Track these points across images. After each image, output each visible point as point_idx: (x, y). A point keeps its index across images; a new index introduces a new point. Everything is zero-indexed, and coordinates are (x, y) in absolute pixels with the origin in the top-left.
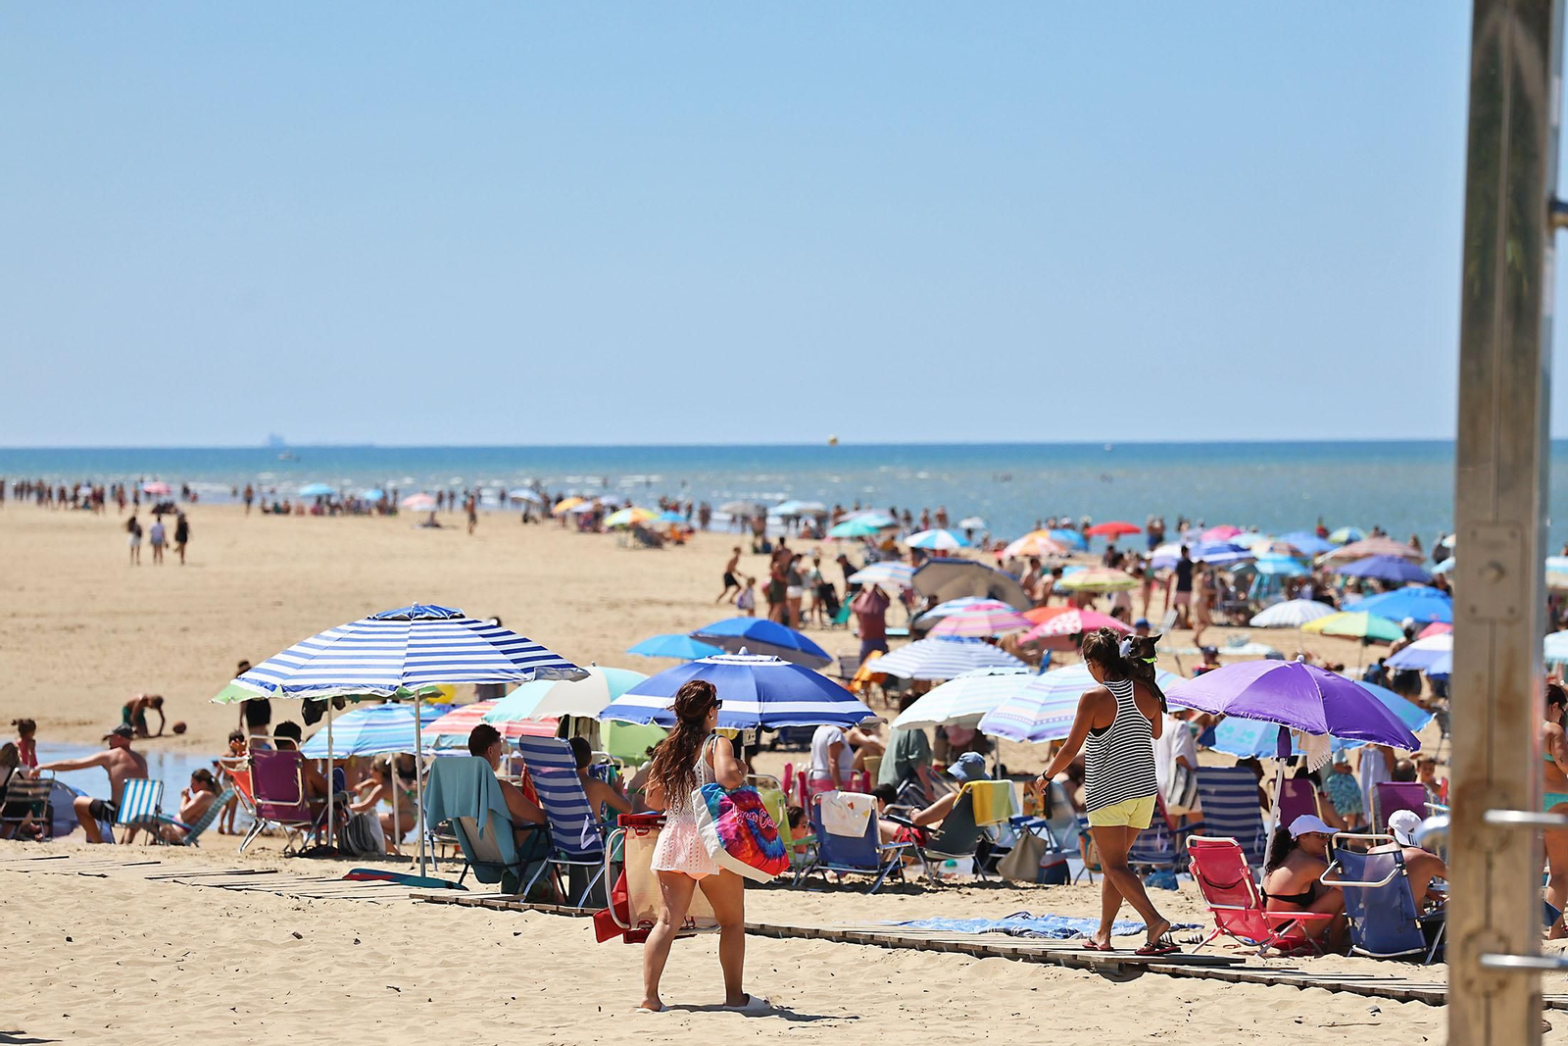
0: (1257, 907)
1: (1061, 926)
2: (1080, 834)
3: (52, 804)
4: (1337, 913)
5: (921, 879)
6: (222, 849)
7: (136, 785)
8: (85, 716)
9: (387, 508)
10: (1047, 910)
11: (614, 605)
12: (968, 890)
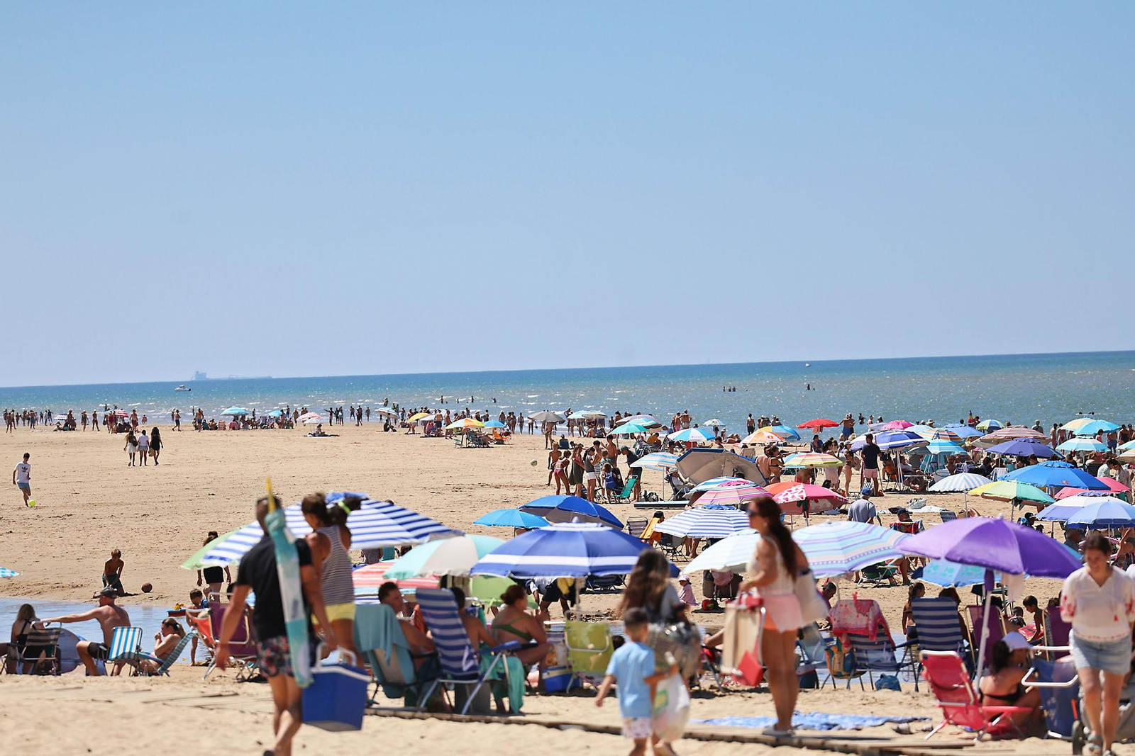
0: (975, 703)
1: (824, 720)
2: (826, 650)
3: (59, 647)
4: (1036, 707)
5: (712, 687)
6: (191, 677)
7: (122, 631)
8: (77, 581)
9: (285, 422)
10: (812, 709)
11: (457, 489)
12: (749, 694)
